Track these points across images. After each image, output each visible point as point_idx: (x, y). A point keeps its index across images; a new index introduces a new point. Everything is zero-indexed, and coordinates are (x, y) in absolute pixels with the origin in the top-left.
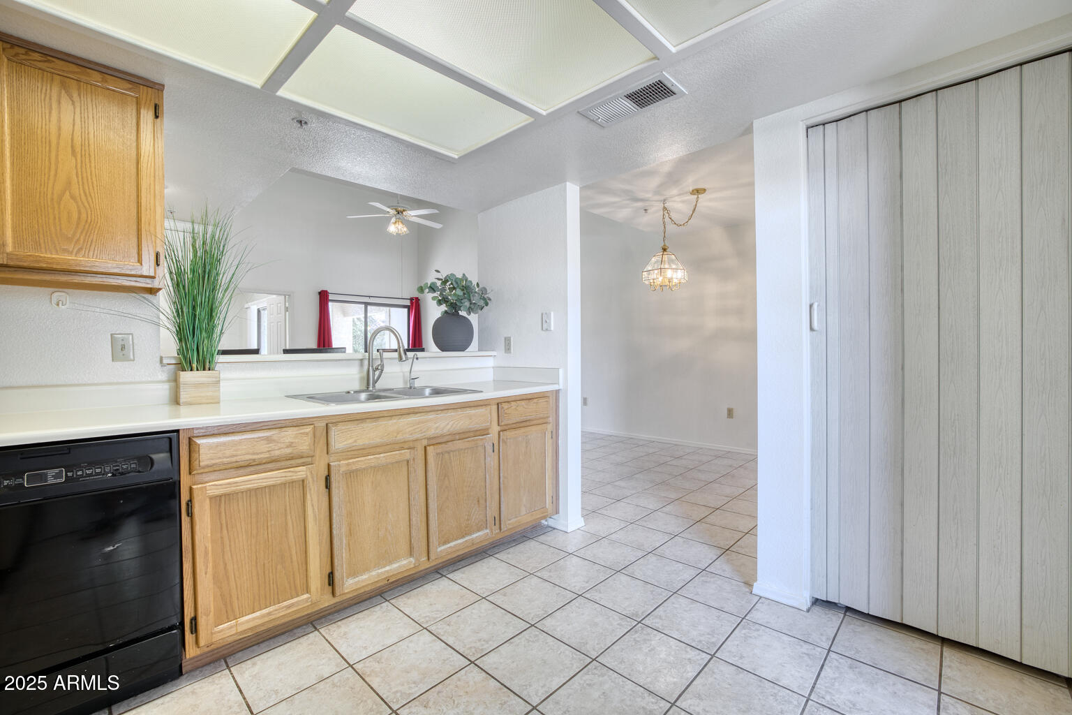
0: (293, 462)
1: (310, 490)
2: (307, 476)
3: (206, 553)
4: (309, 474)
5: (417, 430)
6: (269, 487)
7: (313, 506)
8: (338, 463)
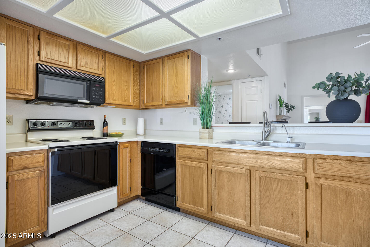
0: (200, 161)
1: (205, 172)
2: (204, 167)
3: (179, 180)
4: (204, 166)
5: (250, 161)
6: (194, 167)
7: (205, 178)
8: (214, 166)
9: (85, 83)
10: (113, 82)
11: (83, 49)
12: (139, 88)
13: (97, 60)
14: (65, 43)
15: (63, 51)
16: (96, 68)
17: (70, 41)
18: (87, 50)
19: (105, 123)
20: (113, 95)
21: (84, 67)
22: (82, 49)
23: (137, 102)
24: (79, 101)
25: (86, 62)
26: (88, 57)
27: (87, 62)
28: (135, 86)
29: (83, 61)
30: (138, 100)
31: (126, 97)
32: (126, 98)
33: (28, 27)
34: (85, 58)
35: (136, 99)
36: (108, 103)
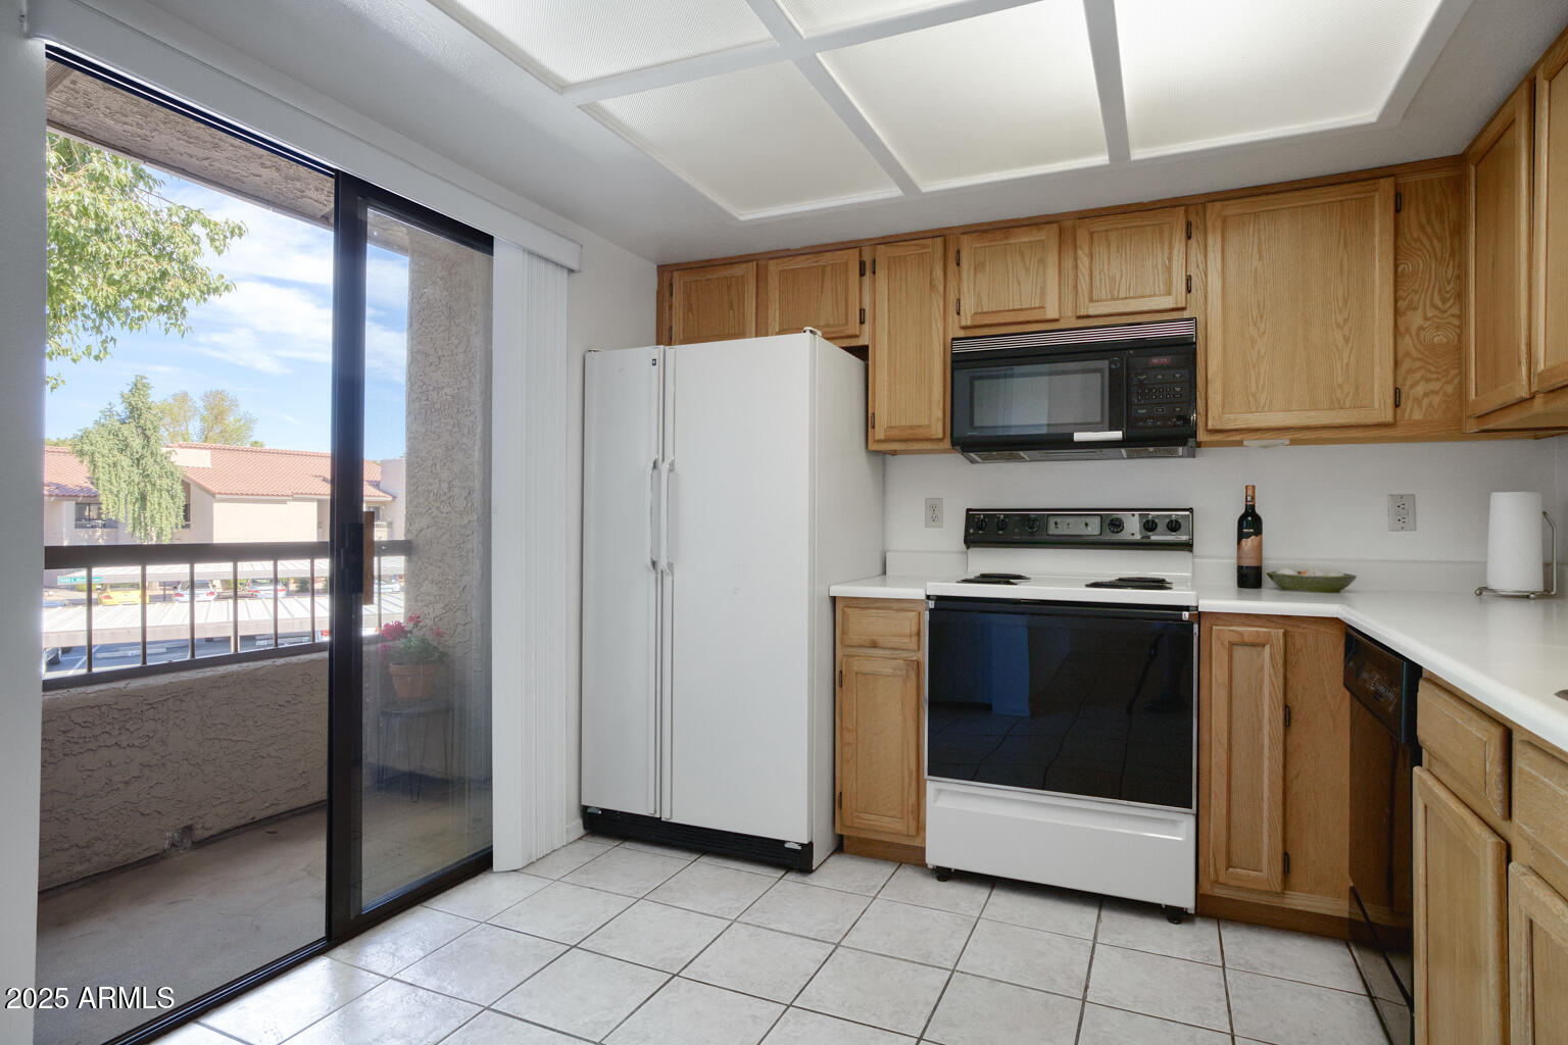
9: (1104, 364)
10: (1255, 324)
11: (1097, 232)
12: (1456, 310)
13: (1163, 254)
14: (1032, 239)
15: (1027, 270)
16: (1157, 290)
17: (1048, 226)
18: (1118, 229)
19: (1250, 523)
20: (1253, 389)
21: (1104, 300)
22: (1096, 236)
23: (1436, 400)
24: (1079, 436)
25: (1113, 278)
26: (1124, 254)
27: (1118, 279)
28: (1416, 309)
29: (1101, 280)
30: (1449, 389)
31: (1341, 386)
32: (1339, 392)
33: (929, 241)
34: (1109, 263)
35: (1428, 381)
36: (1219, 427)
